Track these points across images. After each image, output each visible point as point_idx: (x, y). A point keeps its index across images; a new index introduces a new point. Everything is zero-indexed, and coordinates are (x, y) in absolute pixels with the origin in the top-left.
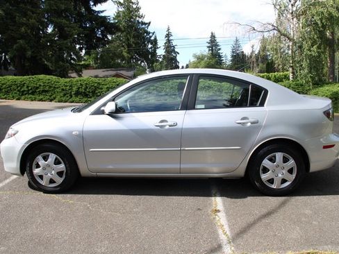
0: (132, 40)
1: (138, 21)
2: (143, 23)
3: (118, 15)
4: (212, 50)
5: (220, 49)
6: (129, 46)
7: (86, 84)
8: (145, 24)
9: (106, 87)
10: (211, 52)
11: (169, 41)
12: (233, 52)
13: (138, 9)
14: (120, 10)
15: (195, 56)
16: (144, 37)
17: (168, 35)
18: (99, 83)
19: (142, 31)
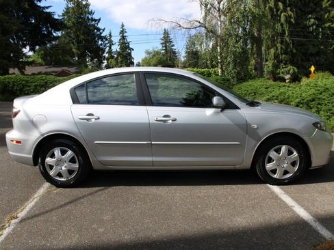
0: (82, 37)
1: (88, 17)
2: (93, 20)
3: (67, 12)
4: (166, 46)
5: (173, 46)
6: (79, 42)
7: (14, 82)
8: (95, 20)
9: (34, 84)
10: (164, 48)
11: (123, 38)
12: (187, 48)
13: (87, 5)
14: (69, 6)
15: (148, 53)
16: (94, 34)
17: (123, 32)
18: (27, 81)
19: (92, 28)
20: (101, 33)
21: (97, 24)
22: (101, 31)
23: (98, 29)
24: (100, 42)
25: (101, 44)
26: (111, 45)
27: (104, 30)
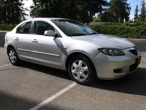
0: (118, 8)
11: (144, 8)
16: (124, 7)
19: (123, 4)
20: (128, 6)
21: (126, 2)
22: (128, 5)
23: (127, 4)
24: (127, 11)
25: (128, 11)
26: (137, 12)
27: (129, 5)
